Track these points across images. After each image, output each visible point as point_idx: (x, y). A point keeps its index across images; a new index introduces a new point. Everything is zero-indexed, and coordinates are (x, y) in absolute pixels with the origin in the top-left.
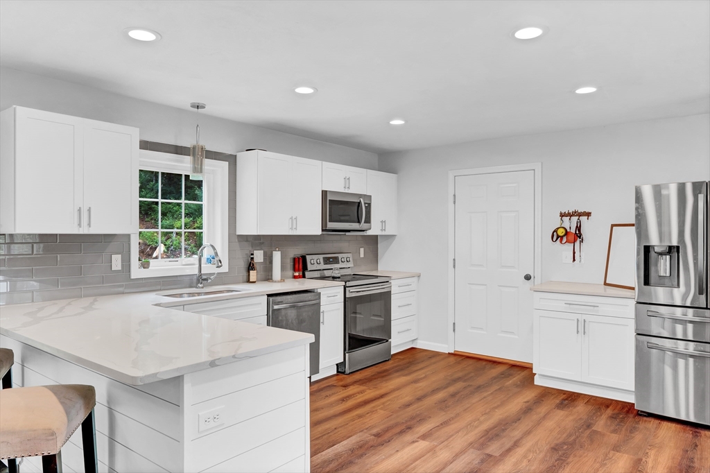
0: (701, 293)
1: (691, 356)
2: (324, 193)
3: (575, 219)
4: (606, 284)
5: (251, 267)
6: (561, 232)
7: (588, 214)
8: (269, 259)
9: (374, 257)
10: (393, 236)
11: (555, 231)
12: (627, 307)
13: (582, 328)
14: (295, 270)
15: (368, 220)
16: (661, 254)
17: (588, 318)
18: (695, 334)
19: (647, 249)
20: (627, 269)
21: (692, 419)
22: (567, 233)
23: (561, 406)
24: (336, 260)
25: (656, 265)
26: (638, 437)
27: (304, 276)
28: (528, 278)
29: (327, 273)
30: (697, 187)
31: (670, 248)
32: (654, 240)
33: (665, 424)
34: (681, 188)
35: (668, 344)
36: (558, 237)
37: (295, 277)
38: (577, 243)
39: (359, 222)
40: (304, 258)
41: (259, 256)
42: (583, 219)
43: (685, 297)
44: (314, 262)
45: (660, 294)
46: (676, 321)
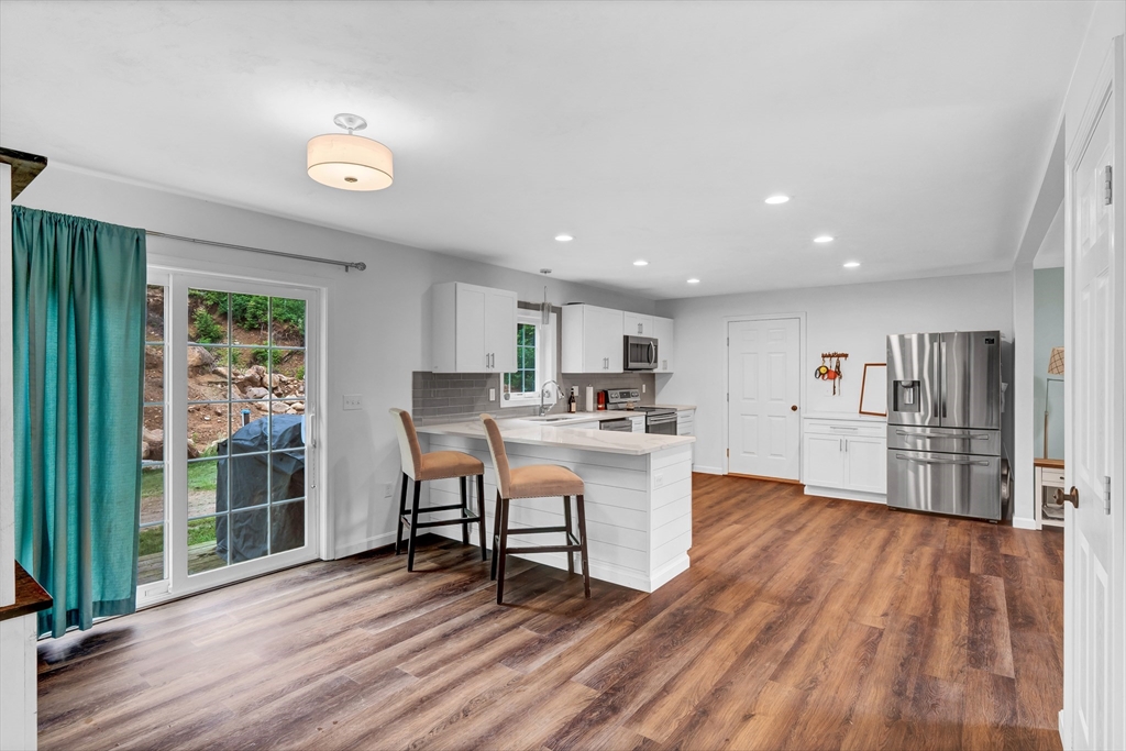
0: (936, 416)
1: (929, 463)
2: (626, 338)
3: (835, 359)
4: (861, 412)
5: (571, 400)
6: (823, 370)
7: (846, 356)
8: (583, 393)
9: (652, 393)
10: (671, 374)
11: (819, 369)
12: (881, 429)
13: (844, 447)
14: (599, 403)
15: (656, 361)
16: (906, 387)
17: (849, 438)
18: (931, 446)
19: (896, 383)
20: (879, 399)
21: (930, 509)
22: (828, 371)
23: (829, 506)
24: (628, 395)
25: (903, 396)
26: (891, 521)
27: (606, 408)
28: (794, 408)
29: (621, 406)
30: (933, 337)
31: (913, 382)
32: (900, 376)
33: (910, 515)
34: (921, 337)
35: (911, 454)
36: (821, 374)
37: (599, 409)
38: (837, 379)
39: (649, 361)
40: (606, 393)
41: (576, 391)
42: (842, 359)
43: (923, 419)
44: (614, 397)
45: (905, 417)
46: (918, 436)
